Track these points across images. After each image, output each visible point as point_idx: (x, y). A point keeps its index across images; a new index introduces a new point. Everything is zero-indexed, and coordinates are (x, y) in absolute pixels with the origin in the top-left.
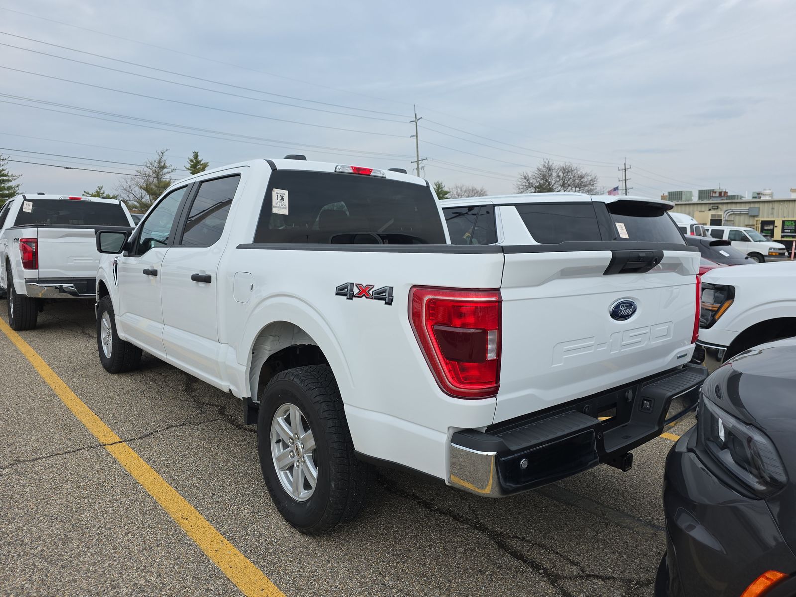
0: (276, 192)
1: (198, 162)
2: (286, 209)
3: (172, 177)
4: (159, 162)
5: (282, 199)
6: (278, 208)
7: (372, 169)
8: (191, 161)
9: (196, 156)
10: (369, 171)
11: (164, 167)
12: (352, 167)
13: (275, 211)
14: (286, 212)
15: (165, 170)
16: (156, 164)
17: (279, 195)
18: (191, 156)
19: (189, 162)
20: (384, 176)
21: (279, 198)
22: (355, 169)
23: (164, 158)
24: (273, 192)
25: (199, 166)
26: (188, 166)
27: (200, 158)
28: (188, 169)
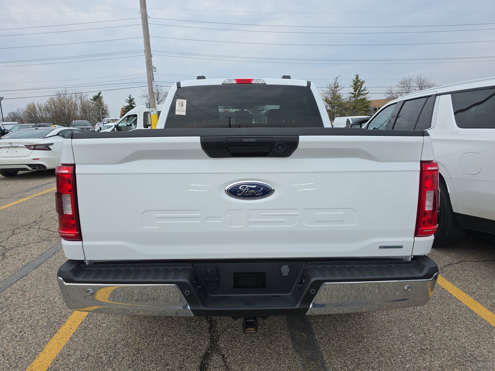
0: (179, 101)
1: (358, 81)
2: (184, 111)
3: (341, 93)
4: (335, 84)
5: (182, 105)
6: (179, 111)
7: (252, 79)
8: (354, 81)
9: (357, 77)
10: (250, 81)
11: (337, 87)
12: (236, 79)
13: (177, 113)
14: (184, 113)
15: (338, 88)
16: (333, 85)
17: (180, 103)
18: (354, 78)
19: (353, 82)
20: (264, 83)
21: (180, 105)
22: (238, 81)
23: (337, 81)
24: (177, 102)
25: (359, 84)
26: (352, 84)
27: (359, 78)
28: (352, 86)
